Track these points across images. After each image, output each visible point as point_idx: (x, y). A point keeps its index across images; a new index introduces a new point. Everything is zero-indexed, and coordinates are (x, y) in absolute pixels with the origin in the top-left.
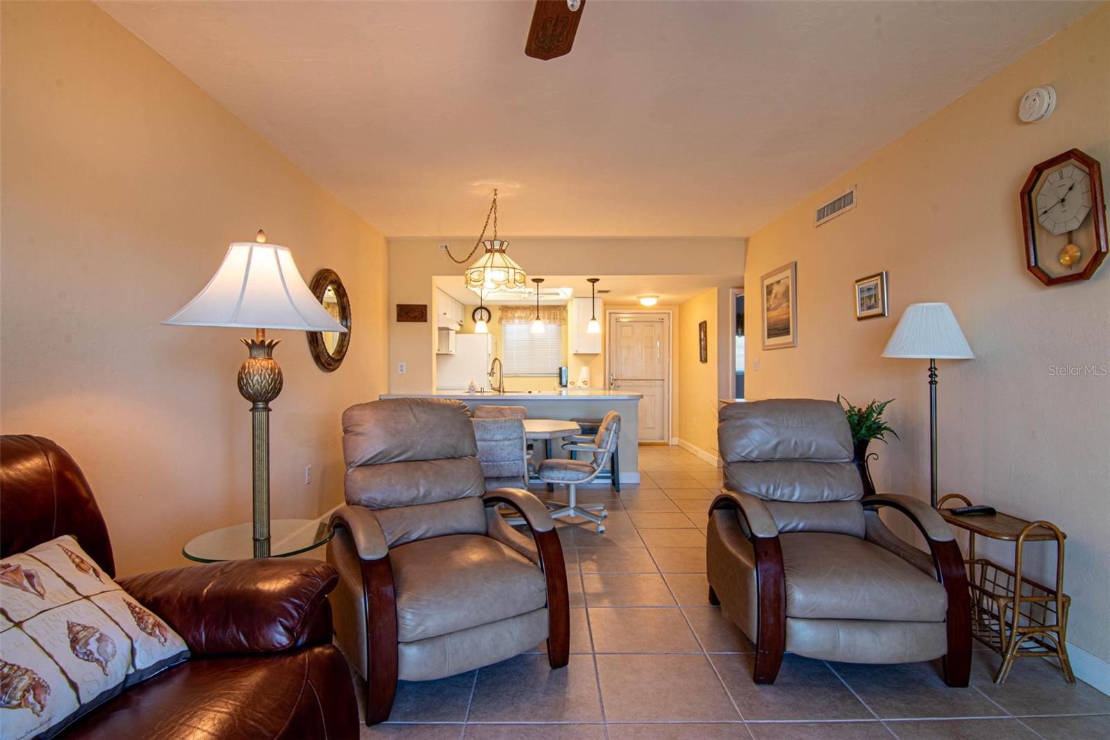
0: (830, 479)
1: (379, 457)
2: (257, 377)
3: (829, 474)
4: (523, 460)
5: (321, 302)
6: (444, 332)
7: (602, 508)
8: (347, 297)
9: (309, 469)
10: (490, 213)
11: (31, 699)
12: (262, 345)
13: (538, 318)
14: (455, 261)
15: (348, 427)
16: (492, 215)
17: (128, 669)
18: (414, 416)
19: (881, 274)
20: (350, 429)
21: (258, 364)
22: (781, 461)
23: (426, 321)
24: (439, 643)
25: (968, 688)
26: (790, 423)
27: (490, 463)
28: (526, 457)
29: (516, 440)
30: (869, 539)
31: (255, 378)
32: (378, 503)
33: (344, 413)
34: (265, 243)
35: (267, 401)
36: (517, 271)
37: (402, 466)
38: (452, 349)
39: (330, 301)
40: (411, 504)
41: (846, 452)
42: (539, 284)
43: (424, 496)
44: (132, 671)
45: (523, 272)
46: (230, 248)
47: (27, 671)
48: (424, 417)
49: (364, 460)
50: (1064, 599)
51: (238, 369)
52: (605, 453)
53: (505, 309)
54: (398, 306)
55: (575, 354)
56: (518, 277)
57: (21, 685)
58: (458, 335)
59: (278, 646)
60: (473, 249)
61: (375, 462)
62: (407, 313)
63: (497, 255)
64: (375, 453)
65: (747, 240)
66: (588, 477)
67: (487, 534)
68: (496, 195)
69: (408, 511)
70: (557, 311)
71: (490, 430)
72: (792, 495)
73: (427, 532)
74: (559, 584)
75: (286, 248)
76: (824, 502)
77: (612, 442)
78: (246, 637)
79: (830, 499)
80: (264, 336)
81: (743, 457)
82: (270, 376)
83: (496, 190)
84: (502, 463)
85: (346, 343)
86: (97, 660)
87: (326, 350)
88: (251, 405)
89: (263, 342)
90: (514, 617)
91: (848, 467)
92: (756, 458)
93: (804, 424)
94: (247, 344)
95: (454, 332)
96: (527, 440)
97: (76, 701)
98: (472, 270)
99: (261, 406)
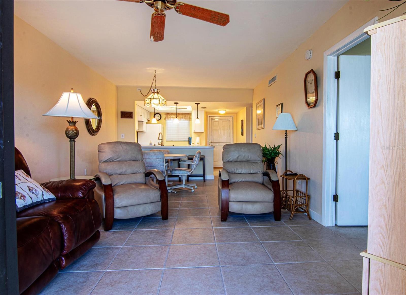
0: (253, 167)
1: (110, 159)
2: (71, 131)
3: (253, 165)
4: (164, 166)
5: (91, 110)
6: (141, 123)
7: (195, 185)
8: (100, 108)
9: (86, 170)
10: (154, 79)
11: (22, 198)
12: (72, 122)
13: (176, 118)
14: (143, 95)
15: (100, 150)
16: (154, 80)
17: (42, 198)
18: (122, 147)
19: (281, 104)
20: (100, 151)
21: (72, 128)
22: (240, 161)
23: (132, 118)
24: (126, 208)
25: (281, 221)
26: (243, 149)
27: (152, 167)
28: (165, 165)
29: (161, 159)
30: (263, 184)
31: (71, 132)
32: (110, 173)
33: (98, 146)
34: (73, 92)
35: (74, 138)
36: (163, 100)
37: (117, 162)
38: (144, 130)
39: (94, 110)
40: (120, 174)
41: (259, 159)
42: (177, 104)
43: (125, 172)
44: (43, 199)
45: (165, 101)
46: (63, 94)
47: (20, 193)
48: (125, 147)
49: (105, 160)
50: (308, 196)
51: (66, 129)
52: (194, 164)
53: (167, 114)
54: (121, 112)
55: (194, 132)
56: (163, 102)
57: (20, 195)
58: (147, 124)
59: (80, 196)
60: (148, 91)
61: (109, 161)
62: (125, 115)
63: (156, 94)
64: (108, 158)
65: (253, 90)
66: (188, 173)
67: (146, 184)
68: (155, 72)
69: (119, 176)
70: (187, 115)
71: (152, 155)
72: (241, 172)
73: (126, 182)
74: (165, 195)
75: (80, 94)
76: (251, 173)
77: (197, 161)
78: (71, 195)
79: (253, 172)
80: (73, 119)
81: (228, 160)
82: (75, 131)
83: (155, 71)
84: (156, 167)
85: (100, 125)
86: (35, 194)
87: (92, 127)
88: (69, 140)
89: (73, 121)
90: (150, 203)
91: (259, 163)
92: (232, 161)
93: (247, 150)
94: (68, 122)
95: (146, 123)
96: (165, 159)
97: (32, 201)
98: (146, 100)
99: (72, 140)
